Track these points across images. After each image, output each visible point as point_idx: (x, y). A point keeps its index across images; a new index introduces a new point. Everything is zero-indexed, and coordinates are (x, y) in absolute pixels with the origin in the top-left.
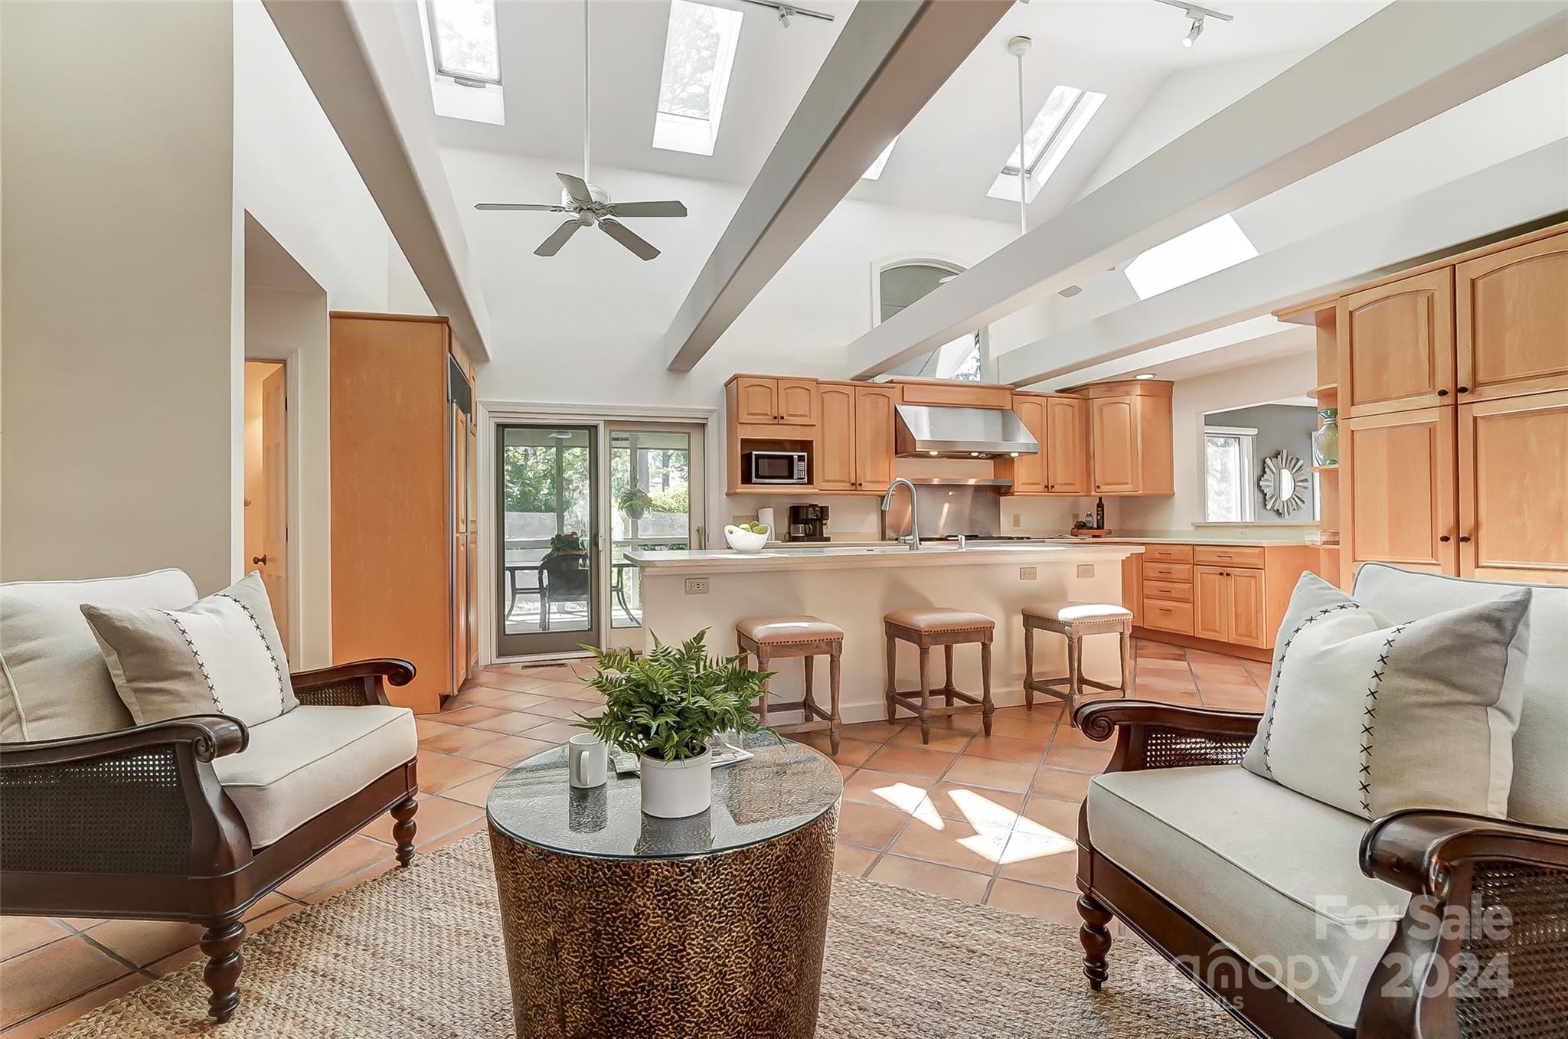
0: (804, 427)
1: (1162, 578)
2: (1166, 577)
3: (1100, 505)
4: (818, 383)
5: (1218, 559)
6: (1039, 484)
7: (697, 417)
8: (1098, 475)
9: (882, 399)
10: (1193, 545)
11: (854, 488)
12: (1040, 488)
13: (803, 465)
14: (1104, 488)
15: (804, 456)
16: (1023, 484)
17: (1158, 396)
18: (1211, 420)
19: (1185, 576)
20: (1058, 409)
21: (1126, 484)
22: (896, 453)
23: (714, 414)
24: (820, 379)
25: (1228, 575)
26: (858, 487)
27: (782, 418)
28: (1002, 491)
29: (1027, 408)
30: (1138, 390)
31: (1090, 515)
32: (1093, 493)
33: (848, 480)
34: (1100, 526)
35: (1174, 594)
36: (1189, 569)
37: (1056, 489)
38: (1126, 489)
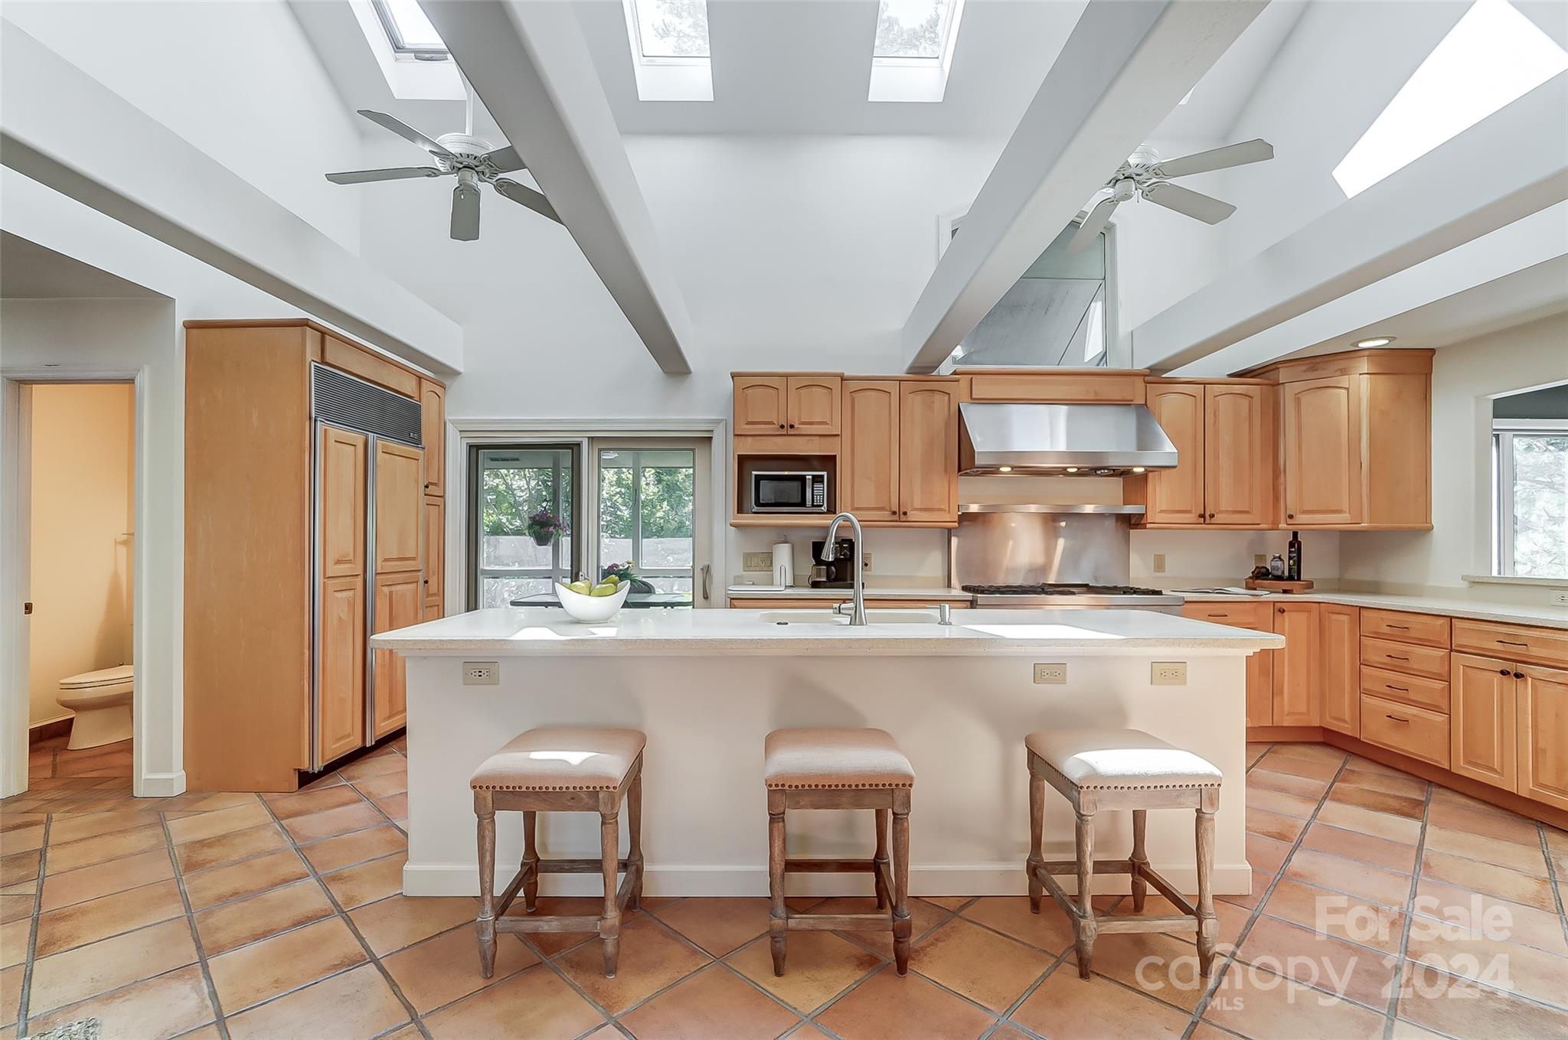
0: (823, 439)
1: (1396, 666)
2: (1398, 663)
3: (1295, 544)
4: (843, 379)
5: (1498, 646)
6: (1189, 512)
7: (698, 429)
8: (1291, 498)
9: (938, 397)
10: (1451, 618)
11: (896, 517)
12: (1192, 517)
13: (822, 489)
14: (1301, 518)
15: (823, 476)
16: (1162, 511)
17: (1404, 374)
18: (1504, 408)
19: (1435, 668)
20: (1225, 403)
21: (1340, 511)
22: (959, 471)
23: (721, 425)
24: (847, 374)
25: (1518, 676)
26: (902, 516)
27: (792, 426)
28: (1133, 522)
29: (1171, 405)
30: (1364, 366)
31: (1279, 558)
32: (1282, 525)
33: (888, 509)
34: (1294, 575)
35: (1412, 696)
36: (1442, 657)
37: (1218, 518)
38: (1341, 520)
